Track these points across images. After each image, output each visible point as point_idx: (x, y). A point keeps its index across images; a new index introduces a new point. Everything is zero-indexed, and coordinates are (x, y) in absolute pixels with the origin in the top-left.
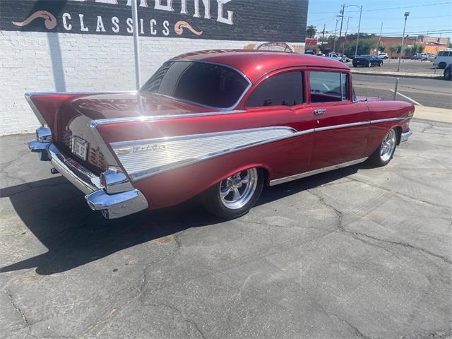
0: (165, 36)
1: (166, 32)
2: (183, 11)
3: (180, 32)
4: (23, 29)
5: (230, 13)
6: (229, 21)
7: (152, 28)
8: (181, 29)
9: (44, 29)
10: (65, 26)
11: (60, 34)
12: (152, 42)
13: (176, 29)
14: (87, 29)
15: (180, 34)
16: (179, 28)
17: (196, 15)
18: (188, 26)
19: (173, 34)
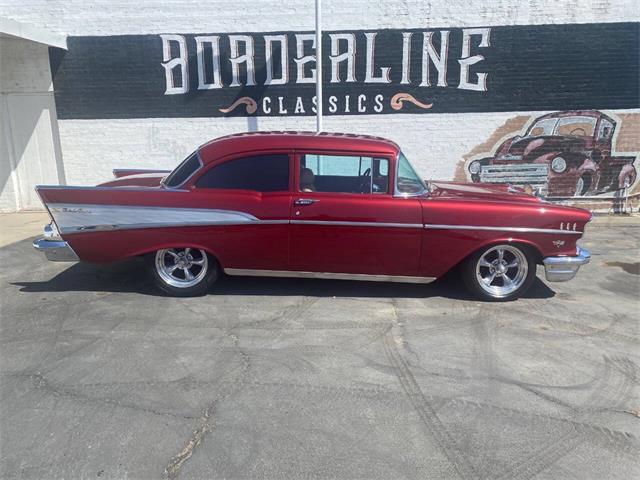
0: (377, 113)
1: (379, 108)
2: (405, 80)
3: (398, 106)
4: (227, 115)
5: (482, 77)
6: (480, 87)
7: (360, 105)
8: (401, 103)
9: (246, 114)
10: (265, 110)
11: (259, 118)
12: (359, 121)
13: (393, 103)
14: (285, 112)
15: (398, 108)
16: (398, 102)
17: (425, 83)
18: (411, 99)
19: (388, 110)
